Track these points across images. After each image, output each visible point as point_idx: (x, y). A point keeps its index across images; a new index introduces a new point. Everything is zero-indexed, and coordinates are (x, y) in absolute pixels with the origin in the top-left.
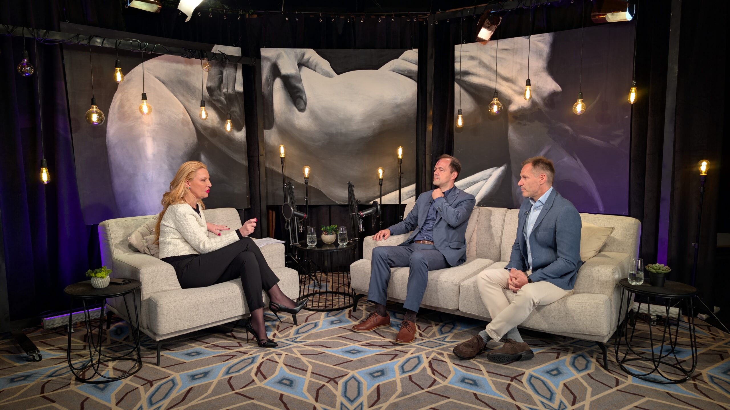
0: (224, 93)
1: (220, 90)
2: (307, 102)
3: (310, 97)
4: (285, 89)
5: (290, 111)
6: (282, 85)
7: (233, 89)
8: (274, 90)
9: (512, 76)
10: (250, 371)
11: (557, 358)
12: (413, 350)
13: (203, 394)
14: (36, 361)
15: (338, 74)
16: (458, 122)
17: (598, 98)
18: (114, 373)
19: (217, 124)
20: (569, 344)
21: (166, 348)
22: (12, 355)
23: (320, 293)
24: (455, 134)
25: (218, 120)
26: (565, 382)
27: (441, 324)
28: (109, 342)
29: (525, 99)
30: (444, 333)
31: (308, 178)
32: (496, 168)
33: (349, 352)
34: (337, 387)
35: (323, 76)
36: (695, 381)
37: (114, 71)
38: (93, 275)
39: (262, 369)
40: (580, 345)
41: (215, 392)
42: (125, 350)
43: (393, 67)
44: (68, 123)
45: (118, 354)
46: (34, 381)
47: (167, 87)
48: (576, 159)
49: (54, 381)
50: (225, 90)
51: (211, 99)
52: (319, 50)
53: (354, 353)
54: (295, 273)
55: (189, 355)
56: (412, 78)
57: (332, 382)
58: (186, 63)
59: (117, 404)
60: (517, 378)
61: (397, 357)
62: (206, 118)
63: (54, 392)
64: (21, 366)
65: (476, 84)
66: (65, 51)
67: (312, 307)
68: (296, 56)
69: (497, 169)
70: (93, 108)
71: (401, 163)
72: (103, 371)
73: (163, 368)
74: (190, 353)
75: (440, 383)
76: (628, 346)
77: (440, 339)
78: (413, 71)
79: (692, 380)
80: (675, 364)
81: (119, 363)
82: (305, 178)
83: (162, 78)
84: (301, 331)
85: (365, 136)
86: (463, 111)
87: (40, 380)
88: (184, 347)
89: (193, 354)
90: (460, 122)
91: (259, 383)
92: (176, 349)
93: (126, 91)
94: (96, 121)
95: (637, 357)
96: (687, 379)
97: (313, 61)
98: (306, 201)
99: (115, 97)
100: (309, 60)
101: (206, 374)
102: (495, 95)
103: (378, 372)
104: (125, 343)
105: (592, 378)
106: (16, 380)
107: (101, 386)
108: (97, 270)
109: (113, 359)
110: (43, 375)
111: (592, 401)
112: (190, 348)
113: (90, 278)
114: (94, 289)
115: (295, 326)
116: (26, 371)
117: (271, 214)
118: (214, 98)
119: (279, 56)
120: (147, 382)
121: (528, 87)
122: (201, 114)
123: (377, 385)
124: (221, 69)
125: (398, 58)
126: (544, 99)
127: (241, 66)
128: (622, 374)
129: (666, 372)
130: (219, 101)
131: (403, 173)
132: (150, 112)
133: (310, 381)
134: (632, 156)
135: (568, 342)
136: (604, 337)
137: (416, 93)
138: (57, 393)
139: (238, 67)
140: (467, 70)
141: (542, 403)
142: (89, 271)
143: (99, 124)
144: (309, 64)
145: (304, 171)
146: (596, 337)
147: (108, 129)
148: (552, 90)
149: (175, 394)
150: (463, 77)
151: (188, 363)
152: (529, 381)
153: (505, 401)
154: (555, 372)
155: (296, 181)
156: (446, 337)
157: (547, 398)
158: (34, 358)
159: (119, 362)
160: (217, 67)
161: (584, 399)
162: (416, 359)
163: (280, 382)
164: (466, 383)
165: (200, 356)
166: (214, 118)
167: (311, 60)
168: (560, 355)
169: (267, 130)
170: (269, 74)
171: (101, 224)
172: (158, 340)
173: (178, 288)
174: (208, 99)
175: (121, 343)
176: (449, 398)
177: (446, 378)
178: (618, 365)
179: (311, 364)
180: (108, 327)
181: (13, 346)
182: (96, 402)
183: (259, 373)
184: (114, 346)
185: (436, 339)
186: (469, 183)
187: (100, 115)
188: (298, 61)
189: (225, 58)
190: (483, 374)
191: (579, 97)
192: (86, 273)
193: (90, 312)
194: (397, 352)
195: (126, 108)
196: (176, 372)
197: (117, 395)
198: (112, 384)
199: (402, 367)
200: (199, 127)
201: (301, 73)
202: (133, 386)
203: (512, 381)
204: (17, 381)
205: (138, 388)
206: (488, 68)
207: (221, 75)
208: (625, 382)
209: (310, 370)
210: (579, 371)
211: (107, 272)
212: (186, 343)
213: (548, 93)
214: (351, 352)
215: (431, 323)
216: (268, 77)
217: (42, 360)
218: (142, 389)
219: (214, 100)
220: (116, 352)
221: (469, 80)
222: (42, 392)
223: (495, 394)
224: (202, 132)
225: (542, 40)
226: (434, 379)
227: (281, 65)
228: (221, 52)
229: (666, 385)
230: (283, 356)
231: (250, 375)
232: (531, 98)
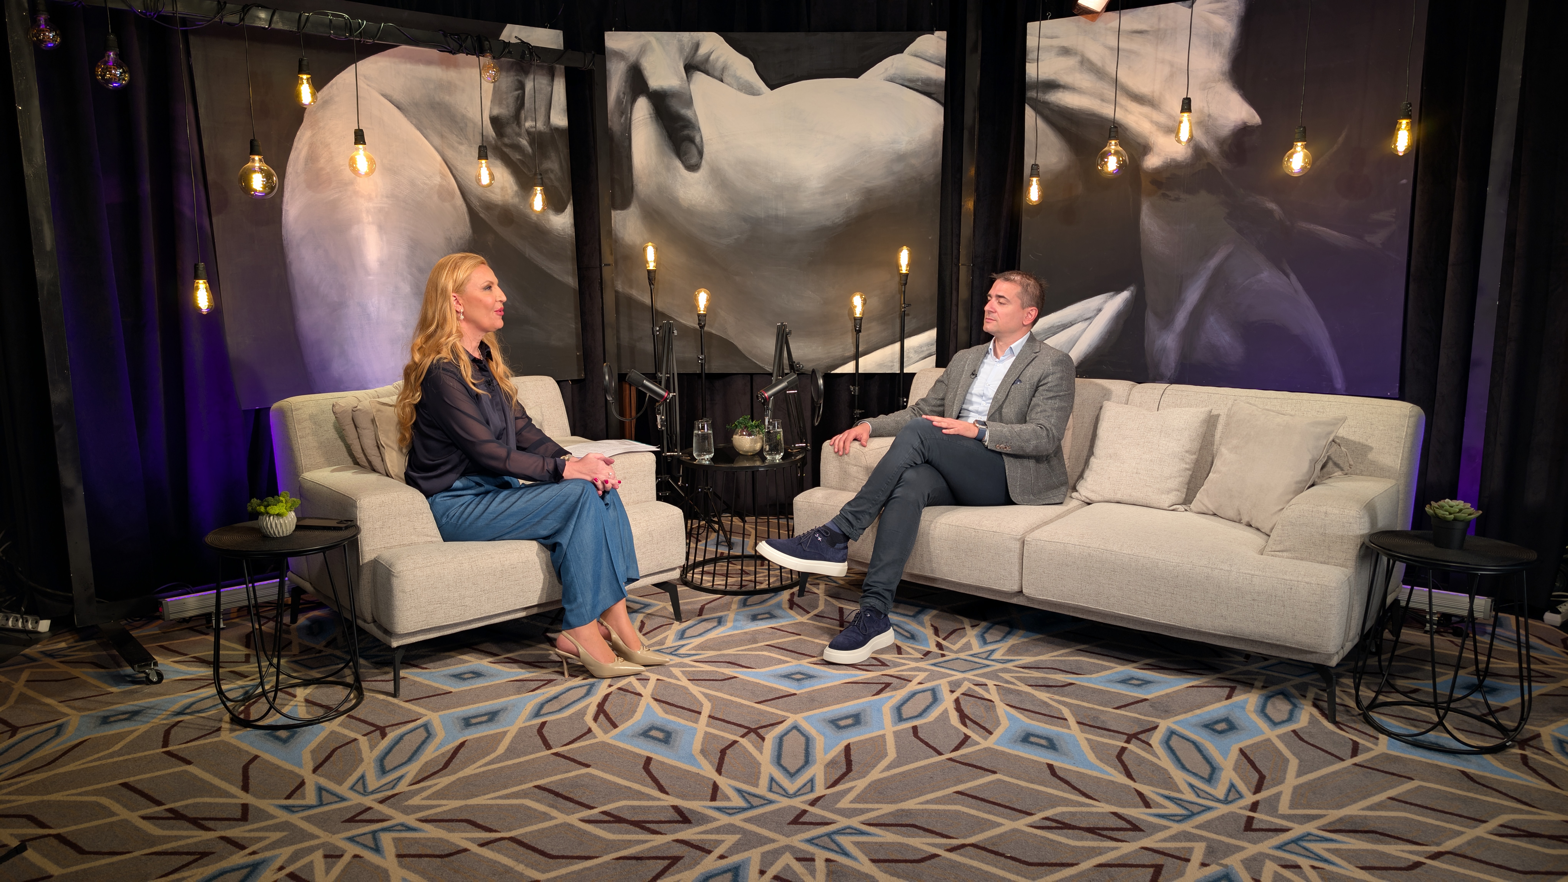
0: (527, 130)
1: (519, 124)
2: (705, 150)
3: (711, 139)
4: (657, 120)
5: (668, 168)
6: (652, 112)
7: (545, 122)
8: (633, 123)
9: (1153, 92)
10: (582, 713)
11: (1229, 697)
12: (921, 676)
13: (488, 754)
14: (152, 682)
15: (772, 87)
16: (1029, 193)
17: (1341, 140)
18: (307, 710)
19: (512, 198)
20: (1256, 670)
21: (412, 663)
22: (103, 670)
23: (730, 559)
24: (1025, 219)
25: (515, 188)
26: (1242, 745)
27: (984, 624)
28: (295, 650)
29: (1179, 141)
30: (990, 643)
31: (705, 315)
32: (1112, 293)
33: (788, 676)
34: (763, 746)
35: (739, 93)
36: (1524, 749)
37: (297, 82)
38: (262, 509)
39: (607, 707)
40: (1279, 672)
41: (511, 752)
42: (328, 666)
43: (891, 72)
44: (203, 193)
45: (315, 674)
46: (148, 722)
47: (406, 116)
48: (1287, 276)
49: (189, 723)
50: (528, 124)
51: (499, 143)
52: (730, 34)
53: (798, 680)
54: (676, 513)
55: (459, 677)
56: (933, 96)
57: (753, 735)
58: (447, 65)
59: (315, 771)
60: (1140, 736)
61: (888, 689)
62: (490, 185)
63: (189, 744)
64: (121, 692)
65: (1072, 109)
66: (192, 39)
67: (713, 585)
68: (681, 49)
69: (1113, 295)
70: (254, 160)
71: (906, 284)
72: (286, 705)
73: (407, 701)
74: (461, 674)
75: (978, 743)
76: (1384, 675)
77: (979, 656)
78: (936, 80)
79: (1517, 747)
80: (1485, 715)
81: (316, 690)
82: (699, 315)
83: (396, 96)
84: (689, 633)
85: (828, 223)
86: (1041, 170)
87: (160, 720)
88: (448, 661)
89: (466, 676)
90: (1034, 194)
91: (601, 735)
92: (431, 665)
93: (321, 124)
94: (261, 189)
95: (1403, 698)
96: (1507, 744)
97: (717, 59)
98: (702, 364)
99: (299, 139)
100: (709, 56)
101: (492, 716)
102: (1113, 134)
103: (847, 717)
104: (329, 651)
105: (1301, 739)
106: (112, 719)
107: (283, 734)
108: (270, 499)
109: (306, 683)
110: (165, 710)
111: (1297, 786)
112: (460, 663)
113: (256, 515)
114: (265, 537)
115: (676, 623)
116: (131, 703)
117: (628, 392)
118: (506, 140)
119: (643, 50)
120: (374, 729)
121: (1186, 115)
122: (480, 175)
123: (845, 743)
124: (520, 78)
125: (902, 52)
126: (1221, 142)
127: (563, 70)
128: (1368, 732)
129: (1463, 730)
130: (517, 147)
131: (909, 305)
132: (372, 170)
133: (706, 733)
134: (1412, 269)
135: (1254, 666)
136: (1330, 656)
137: (941, 129)
138: (194, 746)
139: (556, 74)
140: (1052, 77)
141: (1192, 786)
142: (255, 501)
143: (266, 194)
144: (709, 67)
145: (697, 301)
146: (1314, 655)
147: (285, 207)
148: (1240, 123)
149: (430, 753)
150: (1044, 93)
151: (456, 693)
152: (1167, 743)
153: (1112, 782)
154: (1221, 726)
155: (680, 322)
156: (993, 651)
157: (1202, 778)
158: (147, 677)
159: (317, 688)
160: (512, 73)
161: (1281, 781)
162: (929, 694)
163: (645, 734)
164: (1032, 743)
165: (480, 679)
166: (507, 185)
167: (711, 58)
168: (1236, 692)
169: (619, 212)
170: (623, 89)
171: (275, 406)
172: (395, 644)
173: (434, 539)
174: (493, 142)
175: (320, 651)
176: (994, 772)
177: (991, 733)
178: (1360, 715)
179: (709, 700)
180: (294, 620)
181: (104, 653)
182: (273, 764)
183: (602, 717)
184: (306, 657)
185: (971, 655)
186: (1052, 327)
187: (268, 176)
188: (686, 60)
189: (531, 54)
190: (1069, 728)
191: (1297, 136)
192: (249, 504)
193: (256, 588)
194: (888, 680)
195: (322, 162)
196: (433, 711)
197: (313, 752)
198: (304, 731)
199: (899, 709)
200: (475, 203)
201: (691, 86)
202: (346, 736)
203: (1128, 741)
204: (115, 721)
205: (355, 740)
206: (1100, 73)
207: (519, 92)
208: (1372, 749)
209: (706, 710)
210: (1275, 724)
211: (289, 505)
212: (452, 654)
213: (1232, 128)
214: (793, 676)
215: (962, 622)
216: (622, 96)
217: (164, 681)
218: (363, 742)
219: (506, 145)
220: (312, 668)
221: (1058, 101)
222: (165, 744)
223: (1092, 766)
224: (482, 215)
225: (1222, 11)
226: (965, 734)
227: (648, 68)
228: (523, 42)
229: (1460, 755)
230: (652, 683)
231: (583, 720)
232: (1191, 139)
